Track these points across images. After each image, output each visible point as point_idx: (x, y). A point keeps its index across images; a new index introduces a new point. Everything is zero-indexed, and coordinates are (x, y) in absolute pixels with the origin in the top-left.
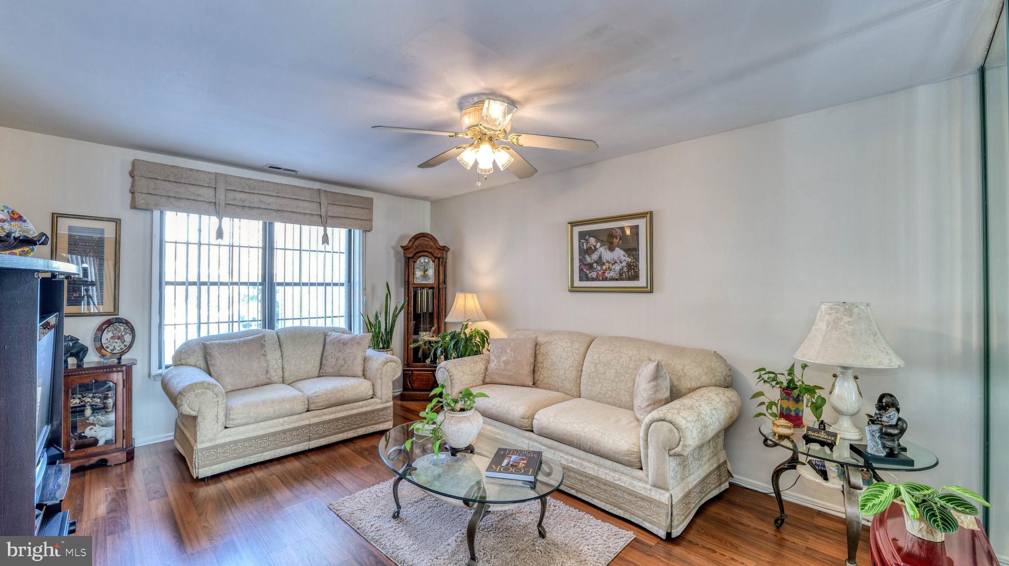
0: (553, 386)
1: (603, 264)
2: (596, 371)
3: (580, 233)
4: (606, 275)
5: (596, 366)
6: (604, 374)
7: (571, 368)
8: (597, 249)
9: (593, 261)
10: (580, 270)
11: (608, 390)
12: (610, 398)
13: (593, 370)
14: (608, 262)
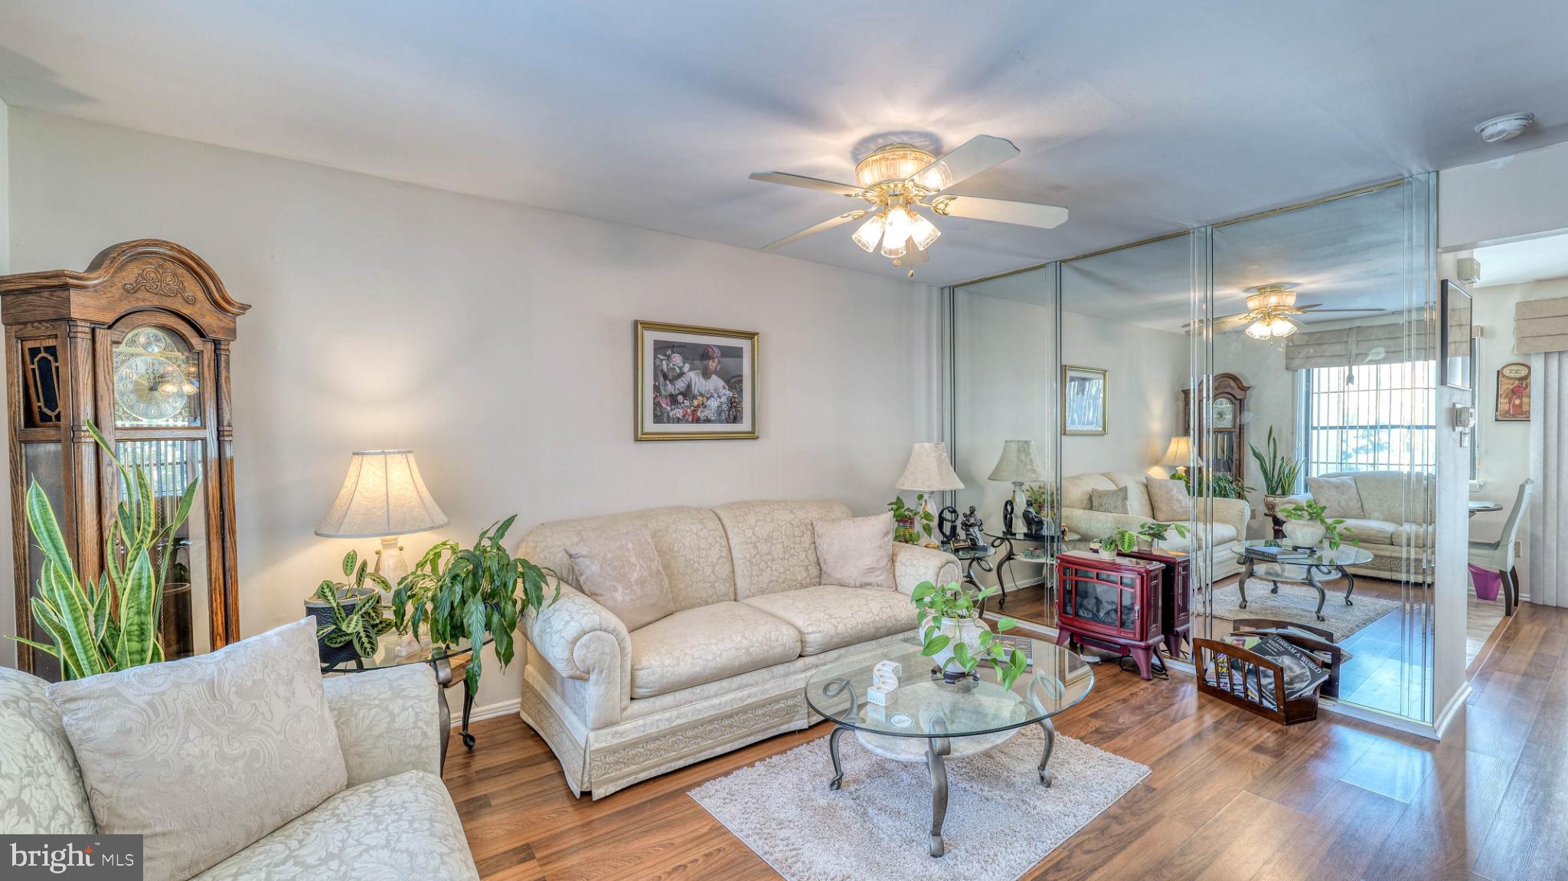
0: (697, 599)
1: (695, 397)
2: (758, 552)
3: (656, 342)
4: (699, 414)
5: (755, 547)
6: (770, 553)
7: (721, 560)
8: (684, 373)
9: (677, 392)
10: (654, 403)
11: (780, 573)
12: (784, 582)
13: (755, 552)
14: (701, 395)
